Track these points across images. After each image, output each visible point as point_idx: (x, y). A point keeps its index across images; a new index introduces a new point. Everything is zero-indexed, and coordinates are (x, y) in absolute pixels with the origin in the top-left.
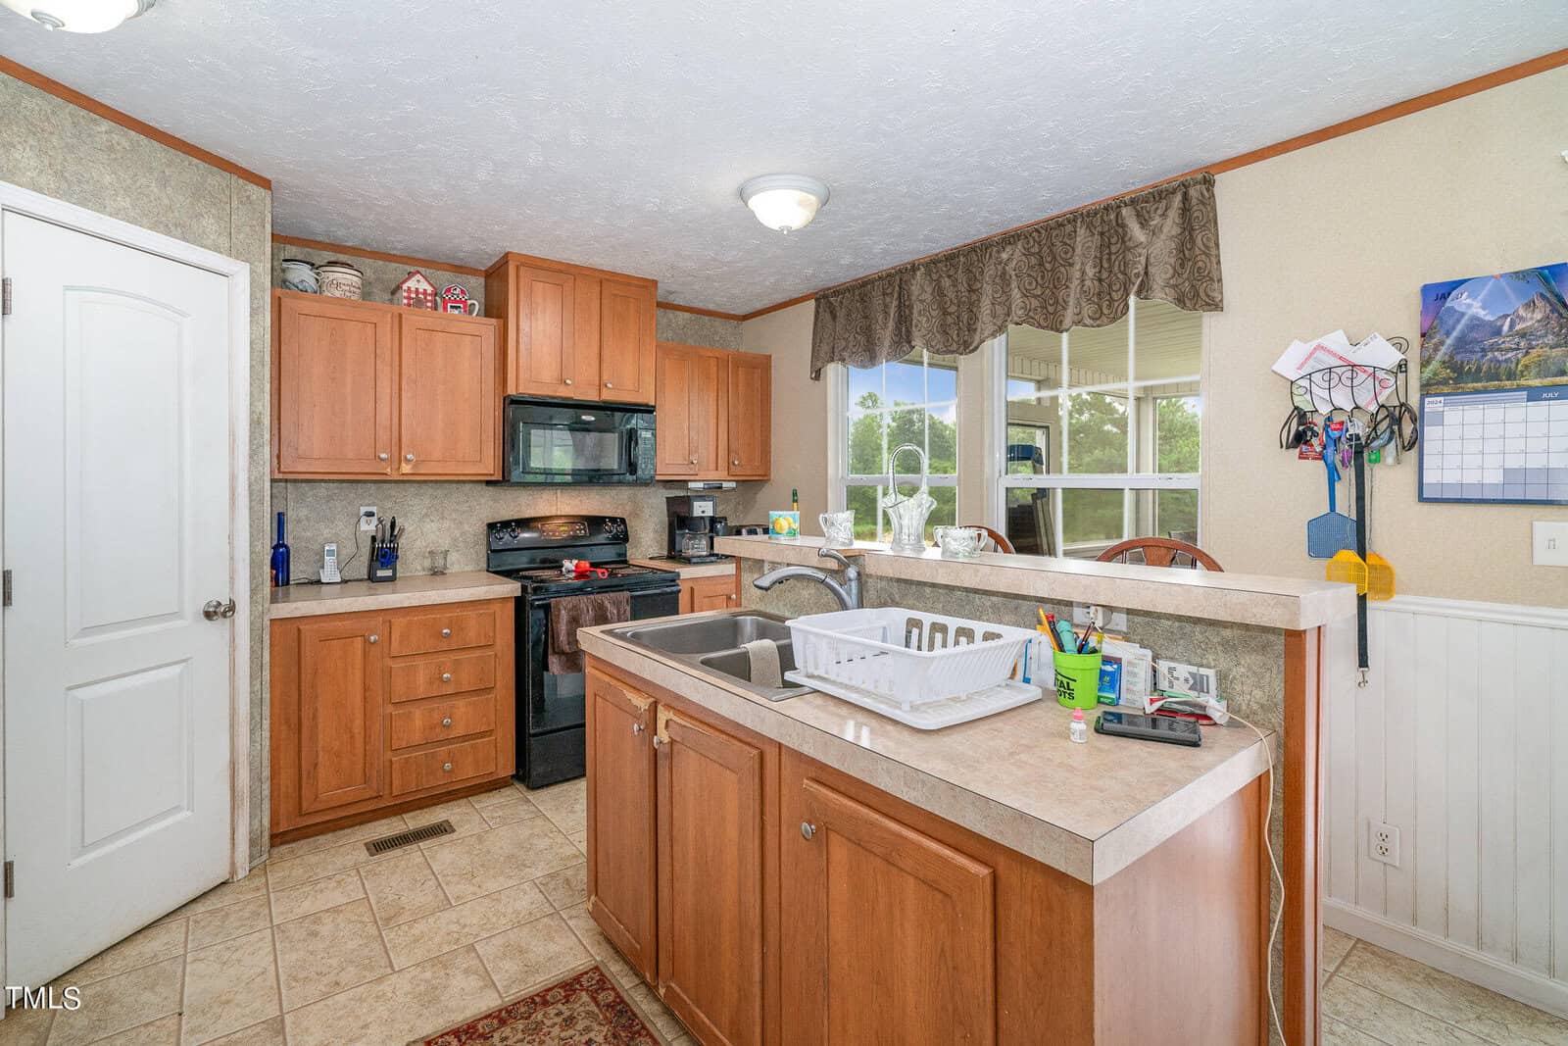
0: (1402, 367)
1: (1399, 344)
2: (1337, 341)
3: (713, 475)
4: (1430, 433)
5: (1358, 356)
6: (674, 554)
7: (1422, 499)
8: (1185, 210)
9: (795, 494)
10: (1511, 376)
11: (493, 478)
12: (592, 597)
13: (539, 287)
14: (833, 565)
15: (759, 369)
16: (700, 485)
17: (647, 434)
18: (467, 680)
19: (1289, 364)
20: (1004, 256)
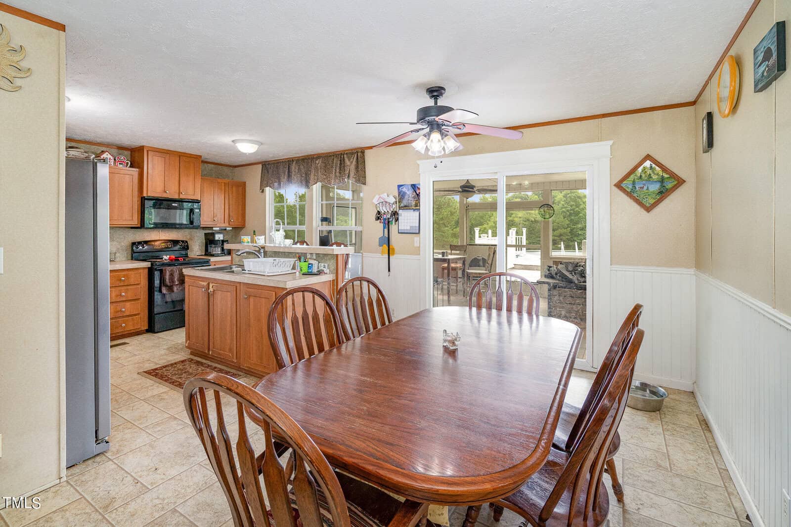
0: (396, 202)
1: (395, 198)
2: (384, 196)
3: (223, 225)
4: (400, 218)
5: (388, 200)
6: (207, 253)
7: (399, 233)
8: (358, 158)
9: (254, 232)
10: (411, 206)
11: (137, 226)
12: (178, 267)
13: (156, 158)
14: (257, 249)
15: (242, 187)
16: (218, 229)
17: (197, 211)
18: (130, 295)
19: (375, 201)
20: (317, 162)
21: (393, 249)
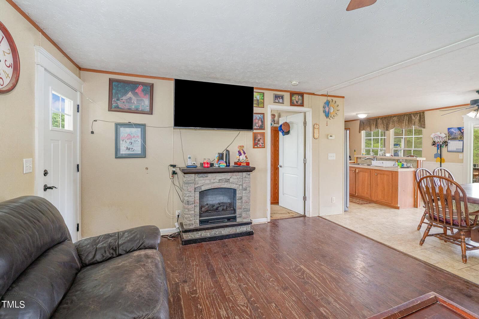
0: (446, 137)
1: (445, 134)
2: (438, 133)
4: (449, 144)
5: (441, 136)
8: (420, 116)
9: (355, 150)
10: (457, 138)
14: (373, 157)
19: (432, 136)
20: (394, 118)
21: (444, 160)
